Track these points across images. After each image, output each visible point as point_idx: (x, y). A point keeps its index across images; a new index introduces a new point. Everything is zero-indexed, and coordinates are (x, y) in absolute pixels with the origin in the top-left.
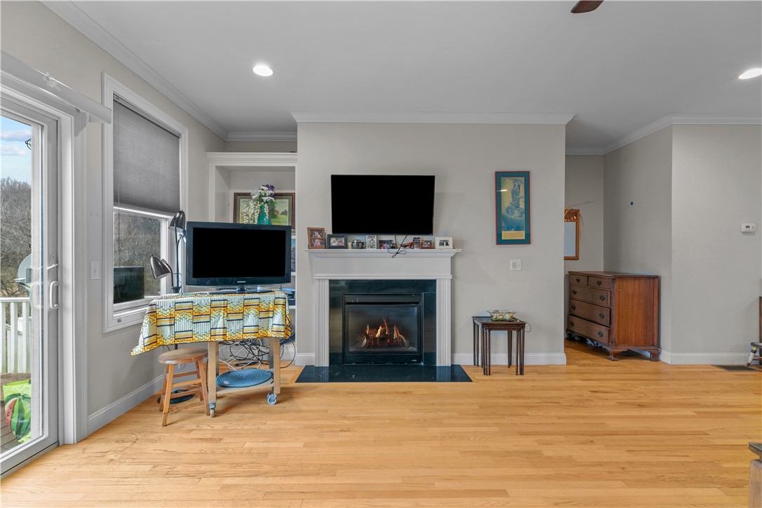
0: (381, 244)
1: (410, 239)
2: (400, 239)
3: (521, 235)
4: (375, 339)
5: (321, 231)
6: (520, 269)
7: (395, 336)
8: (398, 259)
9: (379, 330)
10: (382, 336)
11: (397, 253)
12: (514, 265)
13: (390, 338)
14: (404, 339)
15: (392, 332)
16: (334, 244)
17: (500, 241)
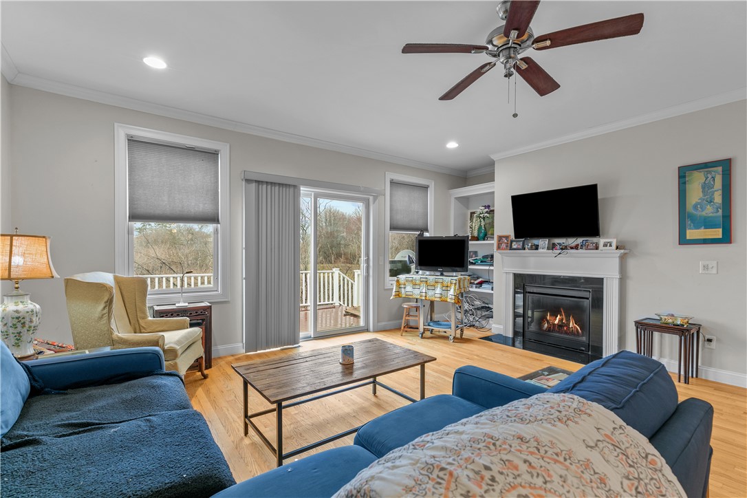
0: (553, 247)
1: (580, 240)
2: (571, 241)
3: (718, 233)
4: (554, 324)
5: (507, 237)
6: (714, 271)
7: (571, 325)
8: (560, 259)
9: (558, 318)
10: (560, 323)
11: (560, 253)
12: (706, 267)
13: (567, 326)
14: (579, 329)
15: (568, 321)
16: (514, 247)
17: (683, 241)
